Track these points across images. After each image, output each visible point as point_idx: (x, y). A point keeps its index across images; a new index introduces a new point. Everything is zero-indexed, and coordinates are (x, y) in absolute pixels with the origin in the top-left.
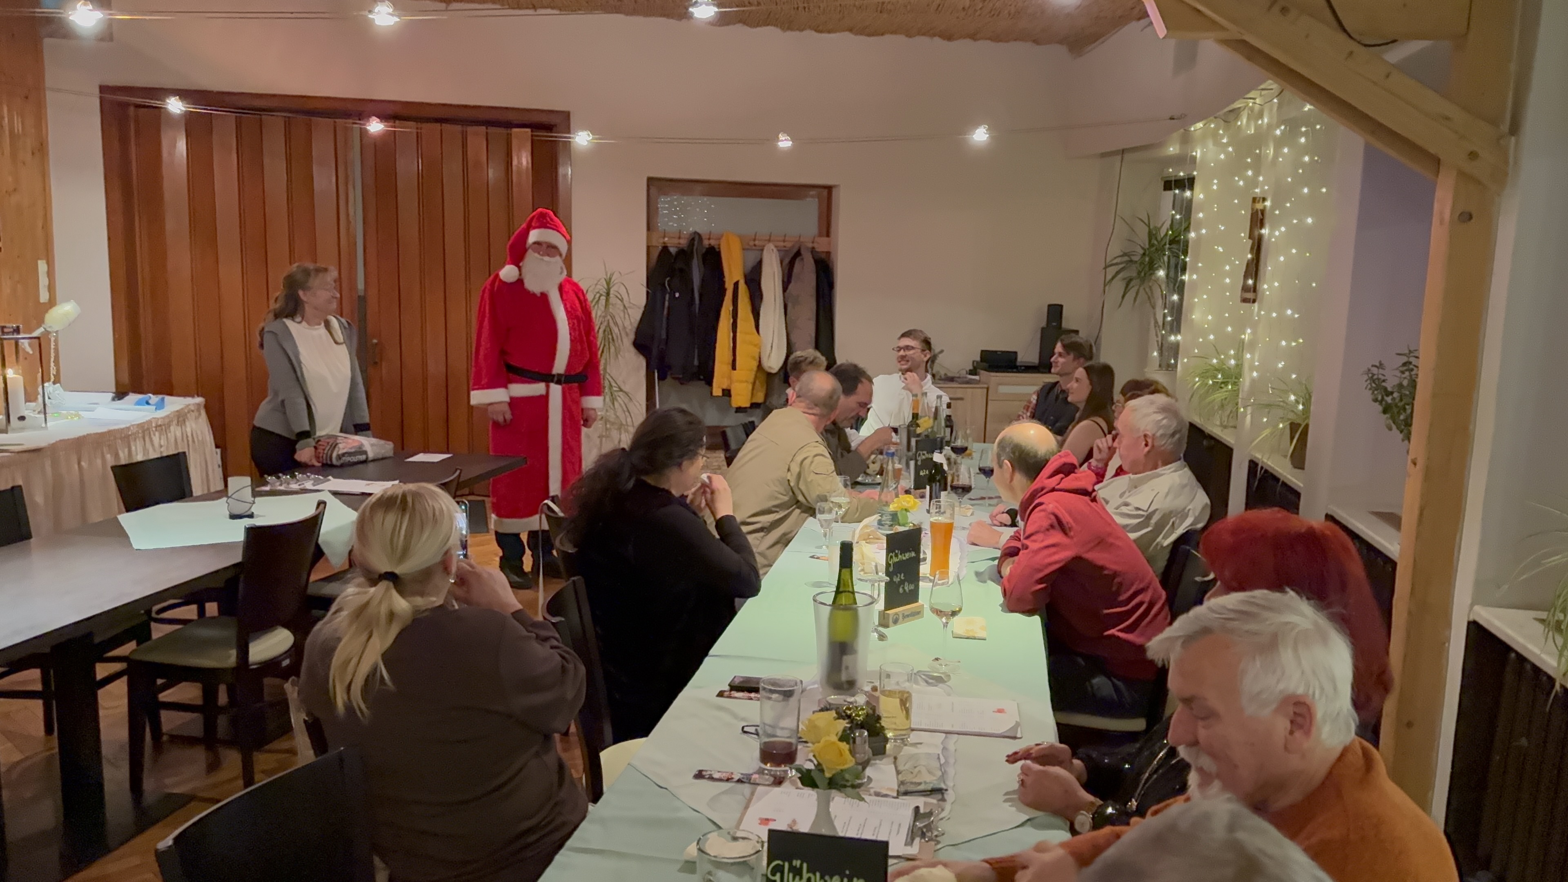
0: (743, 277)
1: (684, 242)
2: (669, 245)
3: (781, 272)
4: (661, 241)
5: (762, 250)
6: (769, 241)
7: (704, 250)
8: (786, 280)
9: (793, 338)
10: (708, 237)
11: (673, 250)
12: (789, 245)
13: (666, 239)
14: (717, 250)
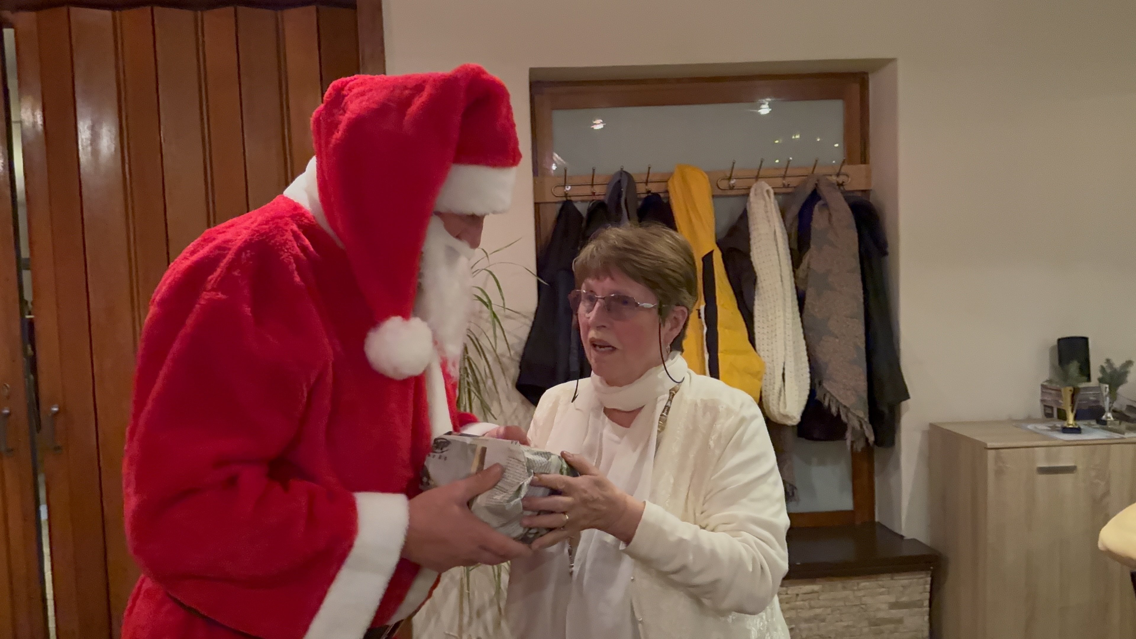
0: (716, 246)
1: (601, 192)
2: (573, 199)
3: (785, 231)
4: (559, 191)
5: (748, 195)
6: (757, 178)
7: (640, 203)
8: (795, 246)
9: (822, 357)
10: (644, 178)
11: (582, 208)
12: (794, 182)
13: (568, 188)
14: (665, 201)
